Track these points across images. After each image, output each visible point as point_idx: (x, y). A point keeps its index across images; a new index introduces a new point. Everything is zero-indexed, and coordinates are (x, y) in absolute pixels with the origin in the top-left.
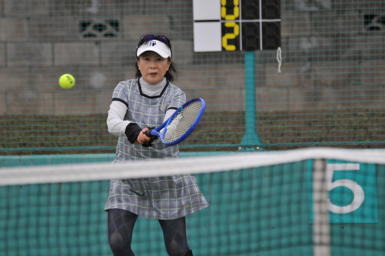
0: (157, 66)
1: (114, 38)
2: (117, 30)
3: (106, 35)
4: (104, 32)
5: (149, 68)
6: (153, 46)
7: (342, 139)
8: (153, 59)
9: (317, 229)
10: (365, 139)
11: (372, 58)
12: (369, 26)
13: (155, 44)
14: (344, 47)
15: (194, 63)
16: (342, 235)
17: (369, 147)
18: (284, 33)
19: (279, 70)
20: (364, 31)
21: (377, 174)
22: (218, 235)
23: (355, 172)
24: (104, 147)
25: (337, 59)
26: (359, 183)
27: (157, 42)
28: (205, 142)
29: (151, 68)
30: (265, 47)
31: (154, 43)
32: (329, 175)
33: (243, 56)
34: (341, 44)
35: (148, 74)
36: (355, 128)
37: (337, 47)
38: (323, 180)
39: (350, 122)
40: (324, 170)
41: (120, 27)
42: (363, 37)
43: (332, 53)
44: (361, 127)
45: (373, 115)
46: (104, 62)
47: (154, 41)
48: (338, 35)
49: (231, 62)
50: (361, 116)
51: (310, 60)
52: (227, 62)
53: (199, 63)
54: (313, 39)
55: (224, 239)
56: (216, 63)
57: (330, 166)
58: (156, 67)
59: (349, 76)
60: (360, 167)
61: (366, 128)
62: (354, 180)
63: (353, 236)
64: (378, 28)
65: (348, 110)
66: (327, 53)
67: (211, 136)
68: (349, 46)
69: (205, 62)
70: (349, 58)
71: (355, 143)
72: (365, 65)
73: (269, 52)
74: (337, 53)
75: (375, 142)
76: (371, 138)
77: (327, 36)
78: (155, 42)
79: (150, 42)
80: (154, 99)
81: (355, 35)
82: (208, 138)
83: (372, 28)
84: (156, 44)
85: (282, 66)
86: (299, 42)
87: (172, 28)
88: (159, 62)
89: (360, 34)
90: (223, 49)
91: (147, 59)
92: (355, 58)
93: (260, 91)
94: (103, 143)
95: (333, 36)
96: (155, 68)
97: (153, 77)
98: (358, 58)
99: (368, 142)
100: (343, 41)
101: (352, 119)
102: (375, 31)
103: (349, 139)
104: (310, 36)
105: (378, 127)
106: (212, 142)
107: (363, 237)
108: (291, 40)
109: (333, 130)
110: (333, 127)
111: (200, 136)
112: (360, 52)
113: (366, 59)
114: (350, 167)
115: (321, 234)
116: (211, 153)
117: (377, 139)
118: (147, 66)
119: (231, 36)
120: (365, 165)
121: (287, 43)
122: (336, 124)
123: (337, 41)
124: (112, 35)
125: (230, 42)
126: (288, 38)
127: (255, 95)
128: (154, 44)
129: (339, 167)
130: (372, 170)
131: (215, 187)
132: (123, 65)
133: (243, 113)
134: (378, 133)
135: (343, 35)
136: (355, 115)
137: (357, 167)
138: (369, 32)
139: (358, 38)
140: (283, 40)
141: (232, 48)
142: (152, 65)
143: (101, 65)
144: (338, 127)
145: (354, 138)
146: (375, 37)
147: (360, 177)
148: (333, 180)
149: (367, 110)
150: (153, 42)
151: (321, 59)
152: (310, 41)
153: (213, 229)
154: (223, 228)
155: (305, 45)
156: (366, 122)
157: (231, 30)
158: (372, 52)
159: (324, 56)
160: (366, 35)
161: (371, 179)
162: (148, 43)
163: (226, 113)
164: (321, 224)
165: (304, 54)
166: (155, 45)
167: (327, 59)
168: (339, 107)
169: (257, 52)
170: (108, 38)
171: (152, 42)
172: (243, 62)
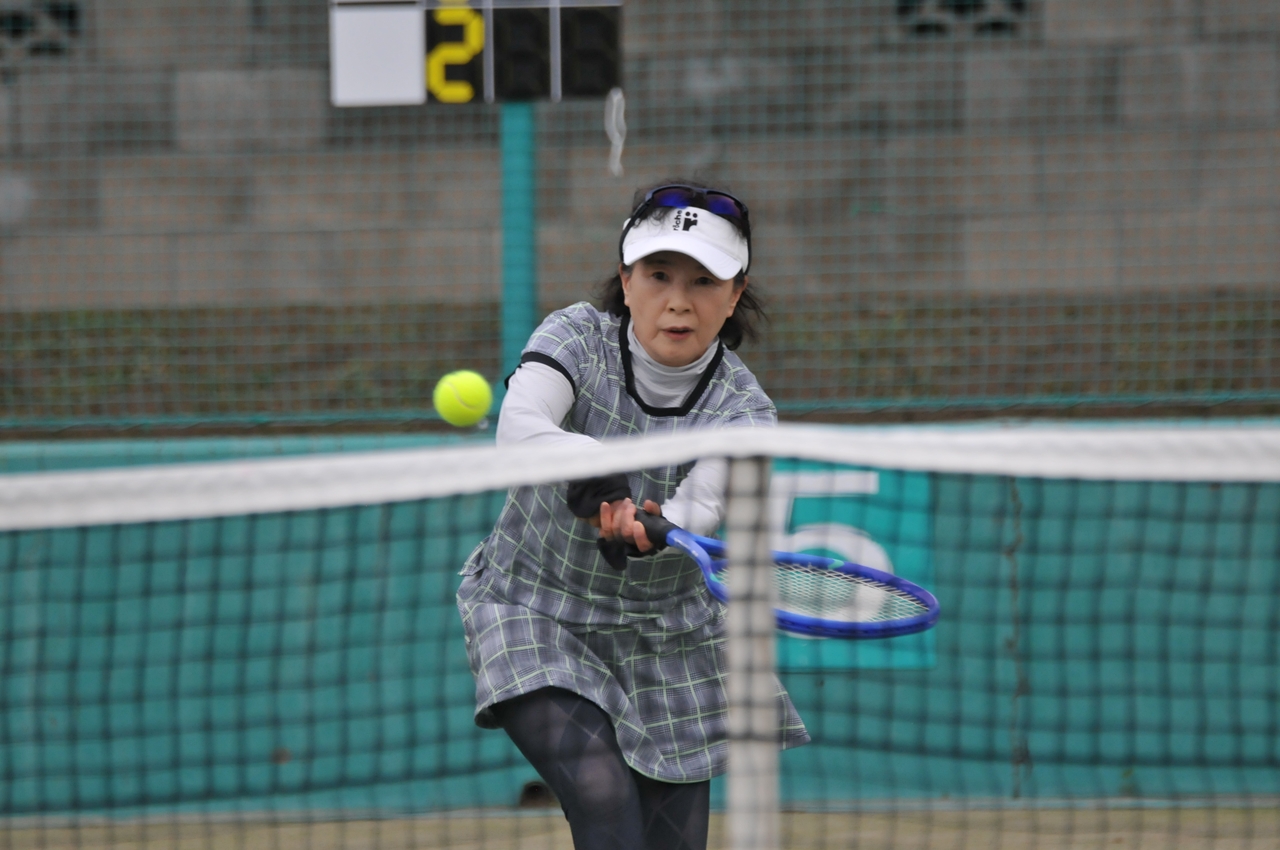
0: (694, 305)
1: (63, 62)
2: (74, 32)
3: (36, 50)
4: (28, 40)
5: (663, 309)
6: (686, 232)
7: (822, 393)
8: (679, 277)
9: (734, 687)
10: (896, 391)
11: (922, 126)
12: (914, 19)
13: (695, 223)
14: (828, 89)
15: (331, 141)
16: (818, 707)
17: (910, 417)
18: (632, 43)
19: (616, 165)
20: (894, 36)
21: (933, 508)
22: (409, 709)
23: (863, 500)
24: (29, 421)
25: (808, 128)
26: (876, 537)
27: (703, 215)
28: (367, 402)
29: (672, 310)
30: (571, 89)
31: (691, 217)
32: (778, 510)
33: (495, 119)
34: (818, 79)
35: (659, 330)
36: (864, 356)
37: (808, 89)
38: (759, 528)
39: (847, 337)
40: (761, 493)
41: (84, 23)
42: (892, 58)
43: (791, 109)
44: (883, 353)
45: (921, 313)
46: (29, 139)
47: (692, 210)
48: (809, 51)
49: (458, 139)
50: (884, 317)
51: (717, 131)
52: (442, 139)
53: (348, 141)
54: (729, 64)
55: (427, 723)
56: (405, 141)
57: (780, 481)
58: (689, 307)
59: (847, 184)
60: (881, 483)
61: (900, 355)
62: (860, 526)
63: (853, 710)
64: (939, 29)
65: (843, 298)
66: (773, 109)
67: (385, 383)
68: (846, 88)
69: (368, 140)
70: (846, 127)
71: (862, 405)
72: (900, 148)
73: (581, 106)
74: (808, 108)
75: (929, 402)
76: (917, 390)
77: (773, 53)
78: (695, 215)
79: (674, 213)
80: (662, 419)
81: (866, 50)
82: (376, 392)
83: (923, 29)
84: (699, 223)
85: (625, 154)
86: (680, 74)
87: (258, 28)
88: (702, 289)
89: (883, 47)
90: (431, 96)
91: (660, 277)
92: (865, 126)
93: (552, 235)
94: (21, 409)
95: (793, 53)
96: (687, 311)
97: (674, 341)
98: (875, 125)
99: (905, 401)
100: (828, 69)
101: (855, 325)
102: (931, 39)
103: (843, 392)
104: (716, 55)
105: (939, 351)
106: (387, 402)
107: (888, 714)
108: (654, 67)
109: (794, 363)
110: (791, 353)
111: (349, 385)
112: (882, 106)
113: (902, 127)
114: (847, 483)
115: (748, 704)
116: (389, 439)
117: (935, 390)
118: (655, 303)
119: (456, 54)
120: (899, 475)
121: (642, 76)
122: (801, 343)
123: (807, 70)
124: (54, 50)
125: (452, 72)
126: (644, 59)
127: (534, 249)
128: (688, 224)
129: (811, 483)
130: (919, 493)
131: (401, 552)
132: (93, 148)
133: (494, 308)
134: (938, 371)
135: (828, 51)
136: (864, 314)
137: (870, 484)
138: (914, 40)
139: (876, 59)
140: (629, 68)
141: (459, 92)
142: (675, 297)
143: (17, 150)
144: (807, 354)
145: (860, 391)
146: (931, 58)
147: (879, 517)
148: (791, 528)
149: (902, 298)
150: (688, 214)
151: (753, 130)
152: (715, 71)
153: (393, 692)
154: (424, 689)
155: (702, 84)
156: (901, 335)
157: (455, 34)
158: (921, 105)
159: (763, 119)
160: (902, 49)
161: (913, 524)
162: (667, 219)
163: (437, 308)
164: (749, 669)
165: (697, 111)
166: (692, 228)
167: (772, 129)
168: (813, 288)
169: (542, 107)
170: (44, 61)
171: (683, 216)
172: (495, 138)
